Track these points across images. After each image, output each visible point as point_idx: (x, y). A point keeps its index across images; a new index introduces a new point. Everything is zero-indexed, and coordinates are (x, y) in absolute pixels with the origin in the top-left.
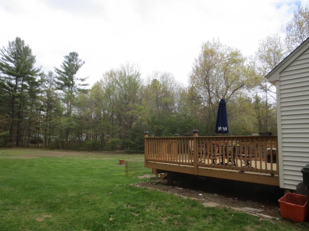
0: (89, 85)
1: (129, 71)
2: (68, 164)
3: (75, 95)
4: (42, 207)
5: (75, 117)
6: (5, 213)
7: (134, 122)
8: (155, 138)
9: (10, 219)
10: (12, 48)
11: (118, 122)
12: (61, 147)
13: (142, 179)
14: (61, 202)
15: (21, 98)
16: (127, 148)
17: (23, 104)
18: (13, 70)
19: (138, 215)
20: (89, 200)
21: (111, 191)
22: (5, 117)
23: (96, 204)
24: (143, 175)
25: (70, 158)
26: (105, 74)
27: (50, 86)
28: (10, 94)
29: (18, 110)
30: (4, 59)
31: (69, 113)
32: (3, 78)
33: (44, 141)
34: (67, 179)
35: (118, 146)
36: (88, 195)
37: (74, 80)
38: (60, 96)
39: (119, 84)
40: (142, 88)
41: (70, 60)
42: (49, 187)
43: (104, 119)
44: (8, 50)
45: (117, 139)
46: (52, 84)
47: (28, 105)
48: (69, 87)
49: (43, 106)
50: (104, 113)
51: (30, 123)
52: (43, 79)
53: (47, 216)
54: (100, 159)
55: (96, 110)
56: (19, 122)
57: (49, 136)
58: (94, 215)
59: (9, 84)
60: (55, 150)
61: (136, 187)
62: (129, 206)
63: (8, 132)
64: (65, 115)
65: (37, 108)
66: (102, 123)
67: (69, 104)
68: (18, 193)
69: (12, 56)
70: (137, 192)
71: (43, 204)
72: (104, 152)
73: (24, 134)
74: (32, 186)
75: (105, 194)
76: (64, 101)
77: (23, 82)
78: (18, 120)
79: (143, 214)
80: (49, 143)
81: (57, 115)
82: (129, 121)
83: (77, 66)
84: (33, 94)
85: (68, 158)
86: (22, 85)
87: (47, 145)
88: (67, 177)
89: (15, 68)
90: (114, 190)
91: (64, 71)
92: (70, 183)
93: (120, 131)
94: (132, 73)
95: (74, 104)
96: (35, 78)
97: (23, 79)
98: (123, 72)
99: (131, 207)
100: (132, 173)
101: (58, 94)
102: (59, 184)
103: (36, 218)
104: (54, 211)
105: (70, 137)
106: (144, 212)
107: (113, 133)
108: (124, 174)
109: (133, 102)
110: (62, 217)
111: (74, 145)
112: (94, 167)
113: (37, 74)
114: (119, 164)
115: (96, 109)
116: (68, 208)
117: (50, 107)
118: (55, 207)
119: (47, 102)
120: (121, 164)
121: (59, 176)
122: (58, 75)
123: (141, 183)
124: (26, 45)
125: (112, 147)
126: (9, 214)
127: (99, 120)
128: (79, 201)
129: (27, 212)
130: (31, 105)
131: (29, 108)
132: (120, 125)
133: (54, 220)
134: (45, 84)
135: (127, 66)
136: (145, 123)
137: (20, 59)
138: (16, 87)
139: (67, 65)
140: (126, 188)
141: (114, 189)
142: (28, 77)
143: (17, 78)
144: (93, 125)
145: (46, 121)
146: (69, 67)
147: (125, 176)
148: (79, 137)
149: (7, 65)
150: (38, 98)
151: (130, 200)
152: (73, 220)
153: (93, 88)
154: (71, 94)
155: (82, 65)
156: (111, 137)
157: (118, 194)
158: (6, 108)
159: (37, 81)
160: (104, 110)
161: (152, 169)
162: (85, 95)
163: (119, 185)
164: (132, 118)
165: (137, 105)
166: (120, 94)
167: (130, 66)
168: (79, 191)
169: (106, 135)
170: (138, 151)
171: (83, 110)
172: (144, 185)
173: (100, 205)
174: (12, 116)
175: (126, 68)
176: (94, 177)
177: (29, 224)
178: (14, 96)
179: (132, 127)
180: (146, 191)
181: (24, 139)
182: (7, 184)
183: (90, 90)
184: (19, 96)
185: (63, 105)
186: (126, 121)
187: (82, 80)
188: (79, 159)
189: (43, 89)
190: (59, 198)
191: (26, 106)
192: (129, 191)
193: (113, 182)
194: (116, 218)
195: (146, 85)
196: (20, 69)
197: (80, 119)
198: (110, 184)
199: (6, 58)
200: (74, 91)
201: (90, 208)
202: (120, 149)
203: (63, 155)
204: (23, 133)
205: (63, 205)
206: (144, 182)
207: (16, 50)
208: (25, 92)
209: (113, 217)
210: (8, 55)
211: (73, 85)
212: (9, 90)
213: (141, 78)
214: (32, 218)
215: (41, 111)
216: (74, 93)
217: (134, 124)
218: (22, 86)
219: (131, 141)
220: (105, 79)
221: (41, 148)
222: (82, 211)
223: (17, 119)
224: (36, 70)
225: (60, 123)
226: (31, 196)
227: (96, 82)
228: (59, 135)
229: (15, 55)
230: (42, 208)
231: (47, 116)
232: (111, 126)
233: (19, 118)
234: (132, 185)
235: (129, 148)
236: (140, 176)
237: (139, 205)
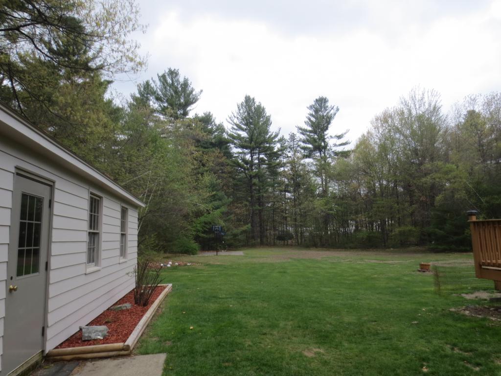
0: (350, 143)
1: (417, 107)
2: (334, 271)
3: (330, 163)
4: (309, 334)
5: (334, 197)
6: (263, 339)
7: (437, 196)
8: (488, 222)
9: (270, 348)
10: (241, 111)
11: (408, 198)
12: (319, 244)
13: (472, 301)
14: (335, 331)
15: (259, 178)
16: (431, 242)
17: (263, 186)
18: (245, 141)
19: (478, 369)
20: (379, 332)
21: (415, 319)
22: (244, 206)
23: (391, 339)
24: (472, 293)
25: (334, 261)
26: (374, 120)
27: (294, 154)
28: (246, 174)
29: (258, 195)
30: (235, 129)
31: (325, 191)
32: (236, 154)
33: (294, 235)
34: (337, 294)
35: (412, 239)
36: (376, 323)
37: (326, 140)
38: (309, 168)
39: (400, 132)
40: (446, 132)
41: (316, 111)
42: (313, 305)
43: (382, 195)
44: (238, 116)
45: (409, 228)
46: (296, 151)
47: (269, 186)
48: (320, 151)
49: (287, 185)
50: (380, 185)
51: (274, 211)
52: (283, 147)
53: (317, 350)
54: (384, 262)
55: (367, 182)
56: (260, 211)
57: (301, 229)
58: (393, 358)
59: (244, 160)
60: (312, 248)
61: (464, 315)
62: (456, 351)
63: (249, 225)
64: (319, 195)
65: (280, 188)
66: (379, 202)
67: (324, 177)
68: (274, 311)
69: (243, 123)
70: (467, 325)
71: (308, 330)
72: (388, 250)
73: (268, 228)
74: (290, 302)
75: (404, 324)
76: (315, 173)
77: (259, 155)
78: (259, 208)
79: (490, 368)
80: (301, 239)
81: (308, 197)
82: (428, 194)
83: (328, 117)
84: (273, 170)
85: (332, 261)
86: (258, 158)
87: (300, 241)
88: (335, 290)
89: (247, 138)
90: (420, 318)
91: (310, 128)
92: (342, 300)
93: (412, 212)
94: (423, 109)
95: (331, 177)
96: (273, 147)
97: (259, 150)
98: (406, 111)
99: (460, 352)
100: (450, 287)
101: (306, 164)
102: (326, 301)
103: (303, 352)
104: (326, 343)
105: (331, 229)
106: (491, 365)
107: (401, 217)
108: (433, 289)
109: (432, 159)
110: (340, 355)
111: (339, 241)
112: (376, 276)
113: (275, 141)
114: (419, 271)
115: (367, 179)
116: (346, 340)
117: (297, 186)
118: (327, 337)
119: (292, 179)
120: (424, 272)
121: (324, 289)
122: (303, 137)
123: (472, 309)
124: (257, 104)
125: (401, 241)
126: (268, 340)
127: (374, 197)
128: (362, 331)
129: (290, 340)
130: (273, 186)
131: (270, 189)
132: (412, 203)
133: (329, 358)
134: (288, 153)
135: (413, 99)
136: (461, 195)
137: (252, 124)
138: (251, 163)
139: (313, 119)
140: (443, 315)
141: (419, 315)
142: (265, 147)
143: (251, 151)
144: (364, 206)
145: (295, 206)
146: (316, 121)
147: (435, 293)
148: (344, 227)
149: (239, 135)
150: (280, 174)
151: (457, 339)
152: (359, 362)
153: (357, 147)
154: (325, 162)
155: (335, 114)
156: (397, 225)
157: (429, 326)
158: (243, 193)
159: (275, 150)
160: (380, 179)
161: (493, 282)
162: (345, 159)
163: (428, 308)
164: (434, 189)
165: (440, 163)
166: (405, 148)
167: (418, 97)
168: (359, 314)
169: (388, 221)
170: (453, 246)
171: (346, 184)
172: (480, 313)
173: (399, 343)
174: (252, 204)
175: (410, 102)
176: (380, 293)
177: (294, 358)
178: (250, 176)
179: (435, 204)
180: (486, 323)
181: (268, 234)
182: (258, 297)
183: (353, 151)
184: (257, 176)
185: (315, 180)
186: (423, 195)
187: (339, 137)
188: (348, 263)
189: (285, 160)
190: (330, 324)
191: (267, 188)
192: (450, 322)
193: (414, 303)
194: (434, 370)
195: (453, 125)
196: (254, 137)
197: (342, 199)
198: (409, 306)
199: (237, 127)
200: (328, 156)
201: (384, 346)
202: (417, 245)
203: (324, 256)
204: (267, 225)
205: (338, 335)
206: (477, 306)
207: (246, 114)
208: (263, 169)
209: (428, 367)
210: (238, 123)
211: (325, 147)
212: (245, 169)
213: (441, 115)
214: (299, 351)
215: (287, 193)
216: (329, 160)
217: (439, 198)
218: (259, 160)
219: (436, 230)
220: (375, 128)
221: (291, 246)
222: (370, 348)
223: (257, 207)
224: (273, 136)
225: (314, 208)
226: (291, 318)
227: (360, 136)
228: (314, 226)
229: (246, 120)
230: (309, 336)
231: (294, 199)
232: (396, 205)
233: (259, 205)
234: (453, 310)
235: (433, 242)
236: (467, 294)
237: (477, 351)
